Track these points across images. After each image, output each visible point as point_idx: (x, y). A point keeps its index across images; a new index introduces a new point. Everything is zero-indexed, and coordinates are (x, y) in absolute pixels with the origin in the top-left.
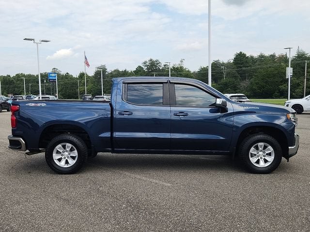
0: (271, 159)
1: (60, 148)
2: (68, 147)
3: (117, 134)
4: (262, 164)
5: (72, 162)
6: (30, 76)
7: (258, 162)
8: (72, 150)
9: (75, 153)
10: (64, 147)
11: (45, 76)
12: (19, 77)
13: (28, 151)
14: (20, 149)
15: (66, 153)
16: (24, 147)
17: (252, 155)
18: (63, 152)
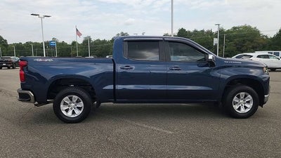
0: (249, 106)
1: (67, 100)
2: (75, 99)
3: (119, 87)
4: (243, 110)
5: (78, 112)
6: (36, 43)
7: (239, 109)
8: (78, 101)
9: (81, 104)
10: (71, 99)
11: (47, 43)
12: (28, 44)
13: (36, 103)
14: (29, 101)
15: (73, 105)
16: (33, 99)
17: (235, 103)
18: (70, 103)
